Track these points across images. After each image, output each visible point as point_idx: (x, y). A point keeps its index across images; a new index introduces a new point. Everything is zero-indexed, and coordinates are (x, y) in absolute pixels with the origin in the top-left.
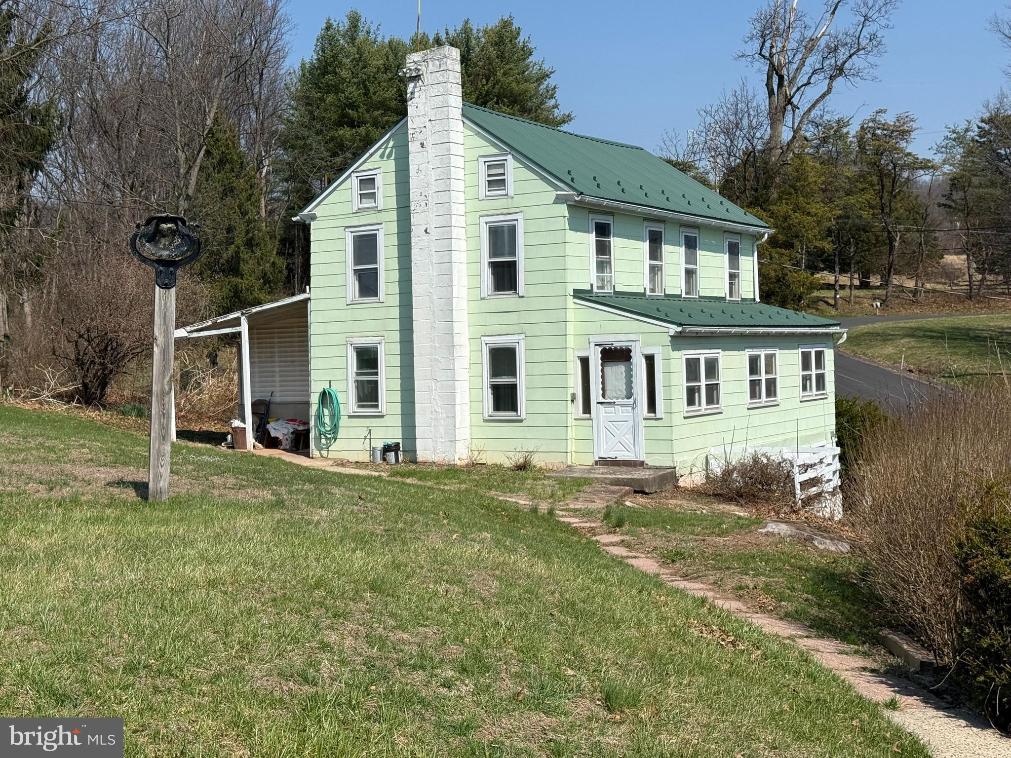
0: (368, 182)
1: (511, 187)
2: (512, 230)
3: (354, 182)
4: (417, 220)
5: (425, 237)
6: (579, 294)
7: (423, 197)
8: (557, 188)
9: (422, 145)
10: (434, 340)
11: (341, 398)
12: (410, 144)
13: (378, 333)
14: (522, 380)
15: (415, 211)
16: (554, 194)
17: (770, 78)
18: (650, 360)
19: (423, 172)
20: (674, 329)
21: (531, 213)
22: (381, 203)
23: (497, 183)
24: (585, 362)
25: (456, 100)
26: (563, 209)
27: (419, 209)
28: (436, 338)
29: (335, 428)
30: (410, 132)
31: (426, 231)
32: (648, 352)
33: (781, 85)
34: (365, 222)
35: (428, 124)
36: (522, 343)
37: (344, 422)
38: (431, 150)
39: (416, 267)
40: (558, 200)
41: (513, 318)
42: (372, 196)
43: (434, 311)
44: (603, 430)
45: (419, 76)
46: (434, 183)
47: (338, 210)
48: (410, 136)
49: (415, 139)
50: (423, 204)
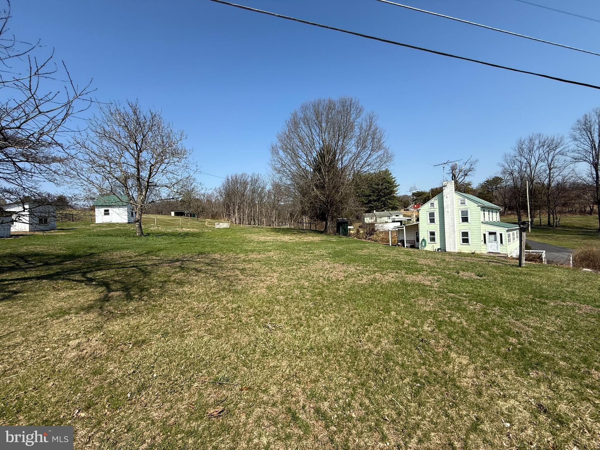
0: (432, 204)
1: (466, 204)
2: (467, 211)
3: (429, 204)
4: (446, 210)
6: (482, 222)
7: (447, 206)
8: (478, 204)
9: (447, 197)
11: (427, 240)
13: (435, 229)
14: (470, 238)
16: (477, 205)
17: (452, 177)
18: (501, 235)
19: (447, 202)
20: (507, 229)
21: (471, 208)
22: (435, 207)
23: (463, 203)
24: (484, 235)
25: (454, 190)
26: (480, 208)
27: (446, 208)
28: (451, 230)
29: (425, 245)
30: (444, 195)
31: (448, 212)
32: (501, 233)
33: (455, 178)
34: (432, 210)
35: (448, 194)
36: (470, 231)
37: (427, 244)
38: (449, 198)
40: (478, 206)
41: (467, 227)
42: (433, 206)
43: (450, 226)
44: (489, 247)
46: (449, 204)
47: (425, 208)
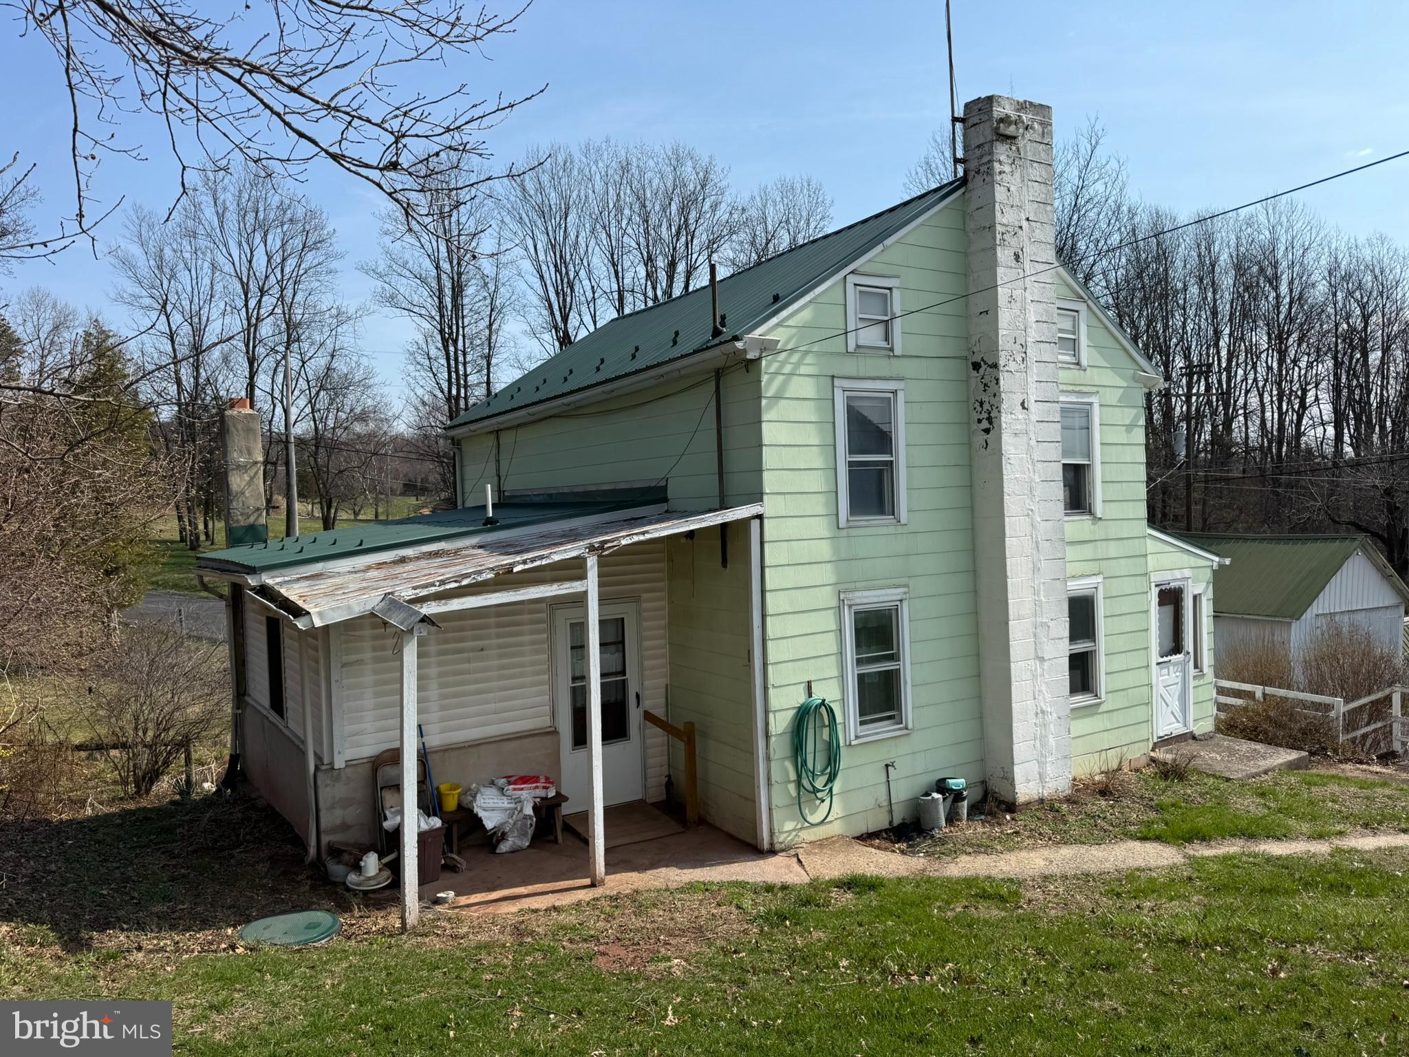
4: (1009, 384)
5: (1021, 414)
7: (1018, 347)
9: (1017, 257)
10: (1039, 591)
12: (999, 249)
13: (896, 581)
14: (1100, 644)
15: (1007, 368)
19: (1018, 304)
20: (1215, 561)
27: (1012, 366)
28: (1042, 587)
30: (999, 228)
31: (1023, 404)
32: (1195, 591)
35: (1025, 224)
36: (1099, 588)
38: (1029, 269)
39: (1008, 466)
43: (1037, 543)
45: (1015, 138)
46: (1034, 325)
48: (999, 237)
49: (1006, 243)
50: (1019, 359)
